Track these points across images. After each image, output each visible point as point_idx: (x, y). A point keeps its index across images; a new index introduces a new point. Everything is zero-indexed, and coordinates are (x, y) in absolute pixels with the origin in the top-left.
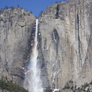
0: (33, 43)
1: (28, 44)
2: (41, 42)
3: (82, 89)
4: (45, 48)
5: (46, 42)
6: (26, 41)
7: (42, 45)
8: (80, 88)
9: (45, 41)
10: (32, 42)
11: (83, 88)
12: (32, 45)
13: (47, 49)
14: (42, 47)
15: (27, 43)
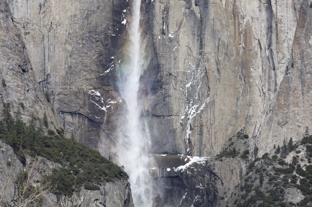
0: (129, 17)
1: (114, 20)
2: (153, 16)
3: (275, 157)
4: (163, 33)
5: (168, 13)
6: (108, 9)
7: (155, 23)
8: (270, 156)
9: (164, 11)
10: (125, 13)
11: (279, 155)
12: (124, 22)
13: (170, 35)
14: (155, 31)
15: (109, 15)
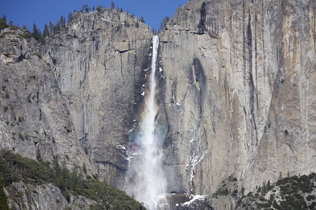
0: (147, 90)
1: (136, 93)
2: (165, 89)
3: (257, 195)
4: (172, 102)
5: (176, 87)
6: (131, 84)
7: (166, 94)
8: (254, 195)
9: (173, 85)
10: (143, 87)
11: (260, 194)
12: (143, 94)
13: (177, 104)
14: (166, 100)
15: (132, 89)
